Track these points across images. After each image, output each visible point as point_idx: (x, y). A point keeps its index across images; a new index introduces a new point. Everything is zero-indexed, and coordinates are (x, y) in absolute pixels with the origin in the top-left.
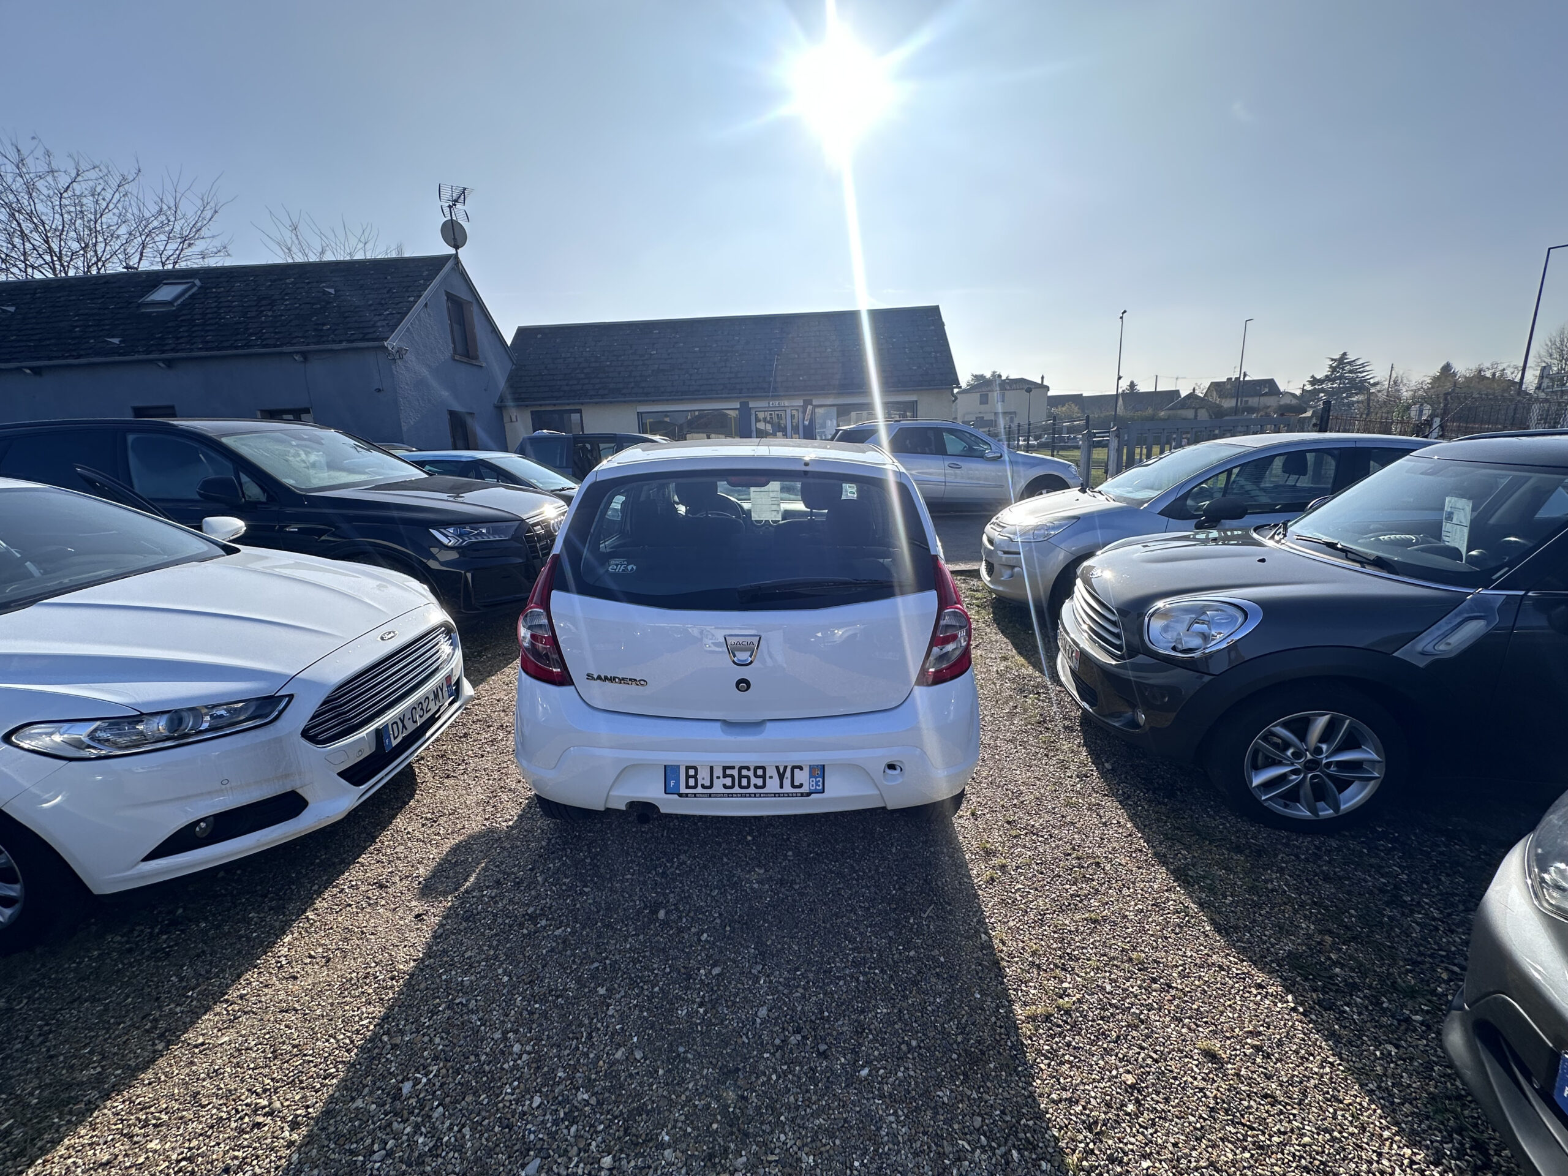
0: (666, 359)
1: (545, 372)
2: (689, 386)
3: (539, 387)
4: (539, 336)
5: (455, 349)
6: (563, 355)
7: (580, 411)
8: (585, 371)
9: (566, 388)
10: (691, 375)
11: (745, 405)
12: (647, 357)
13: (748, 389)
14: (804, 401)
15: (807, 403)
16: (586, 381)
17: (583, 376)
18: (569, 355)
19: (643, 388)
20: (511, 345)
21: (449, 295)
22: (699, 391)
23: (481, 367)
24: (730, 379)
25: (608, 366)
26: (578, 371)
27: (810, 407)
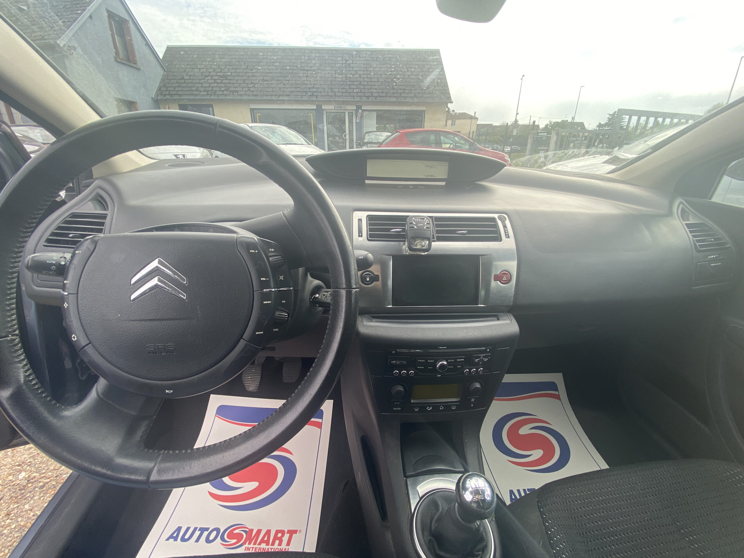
0: (268, 73)
1: (187, 77)
2: (284, 91)
3: (183, 87)
4: (182, 53)
5: (117, 53)
6: (199, 66)
7: (212, 106)
8: (214, 78)
9: (201, 89)
10: (284, 84)
11: (319, 108)
12: (254, 71)
13: (322, 96)
14: (357, 106)
15: (359, 107)
16: (216, 85)
17: (213, 81)
18: (203, 66)
19: (253, 91)
20: (163, 57)
21: (108, 11)
22: (289, 95)
23: (139, 69)
24: (310, 88)
25: (229, 76)
26: (209, 78)
27: (360, 111)
